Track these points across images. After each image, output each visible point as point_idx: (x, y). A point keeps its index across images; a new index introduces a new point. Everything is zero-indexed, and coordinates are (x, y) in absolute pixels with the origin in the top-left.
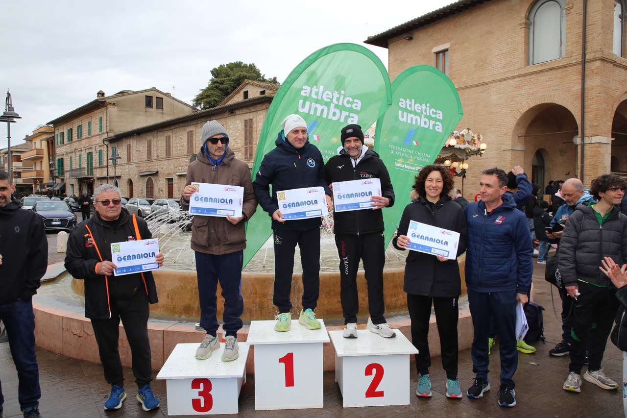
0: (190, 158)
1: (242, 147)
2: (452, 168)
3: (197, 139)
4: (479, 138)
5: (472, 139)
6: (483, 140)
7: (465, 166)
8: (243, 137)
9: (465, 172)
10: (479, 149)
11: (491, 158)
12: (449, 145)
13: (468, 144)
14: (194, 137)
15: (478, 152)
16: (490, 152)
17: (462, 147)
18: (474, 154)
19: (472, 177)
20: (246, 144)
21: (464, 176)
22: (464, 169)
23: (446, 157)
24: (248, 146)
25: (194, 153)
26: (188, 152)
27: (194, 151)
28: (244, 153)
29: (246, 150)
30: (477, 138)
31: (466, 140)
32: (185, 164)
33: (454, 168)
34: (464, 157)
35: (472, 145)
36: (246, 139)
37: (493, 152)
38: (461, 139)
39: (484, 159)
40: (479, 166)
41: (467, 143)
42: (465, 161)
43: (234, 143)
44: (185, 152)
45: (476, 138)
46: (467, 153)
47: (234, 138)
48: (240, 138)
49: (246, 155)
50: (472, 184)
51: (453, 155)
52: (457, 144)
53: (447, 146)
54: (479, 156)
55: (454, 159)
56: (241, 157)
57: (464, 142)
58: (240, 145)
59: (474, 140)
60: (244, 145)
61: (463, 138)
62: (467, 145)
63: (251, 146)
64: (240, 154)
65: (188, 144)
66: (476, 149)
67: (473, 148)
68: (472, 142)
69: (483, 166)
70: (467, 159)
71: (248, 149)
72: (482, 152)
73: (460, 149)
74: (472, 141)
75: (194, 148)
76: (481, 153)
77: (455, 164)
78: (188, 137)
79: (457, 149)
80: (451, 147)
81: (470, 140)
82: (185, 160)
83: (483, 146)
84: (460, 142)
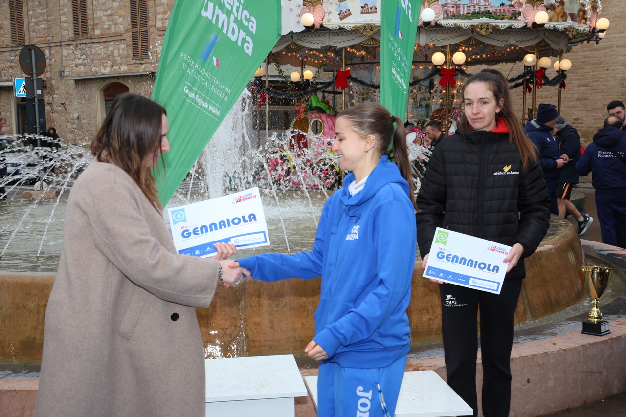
0: (18, 53)
1: (127, 31)
2: (538, 68)
3: (31, 13)
4: (594, 8)
5: (580, 10)
6: (603, 10)
7: (566, 64)
8: (126, 12)
9: (565, 76)
10: (594, 29)
11: (618, 47)
12: (534, 24)
13: (572, 20)
14: (25, 9)
15: (592, 35)
16: (616, 35)
17: (560, 26)
18: (582, 41)
19: (579, 86)
20: (134, 25)
21: (563, 85)
22: (563, 71)
23: (528, 47)
24: (139, 29)
25: (27, 43)
26: (14, 40)
27: (27, 38)
28: (131, 43)
29: (134, 38)
30: (590, 7)
31: (568, 12)
32: (8, 64)
33: (543, 70)
34: (563, 45)
35: (580, 22)
36: (133, 16)
37: (621, 35)
38: (558, 10)
39: (604, 49)
40: (593, 64)
41: (569, 18)
42: (564, 55)
43: (110, 23)
44: (7, 39)
45: (588, 8)
46: (570, 39)
47: (109, 12)
48: (122, 12)
49: (135, 48)
50: (578, 100)
51: (540, 42)
52: (550, 20)
53: (530, 25)
54: (593, 43)
55: (542, 50)
56: (125, 52)
57: (564, 17)
58: (121, 28)
59: (585, 12)
60: (130, 27)
61: (563, 9)
62: (569, 23)
63: (144, 29)
64: (123, 46)
65: (12, 24)
66: (588, 29)
67: (582, 27)
68: (581, 15)
69: (600, 63)
70: (568, 51)
71: (139, 36)
72: (601, 35)
73: (555, 31)
74: (581, 13)
75: (26, 33)
76: (597, 37)
77: (545, 61)
78: (11, 8)
79: (549, 30)
80: (537, 27)
81: (576, 12)
82: (8, 57)
83: (603, 23)
84: (555, 17)
